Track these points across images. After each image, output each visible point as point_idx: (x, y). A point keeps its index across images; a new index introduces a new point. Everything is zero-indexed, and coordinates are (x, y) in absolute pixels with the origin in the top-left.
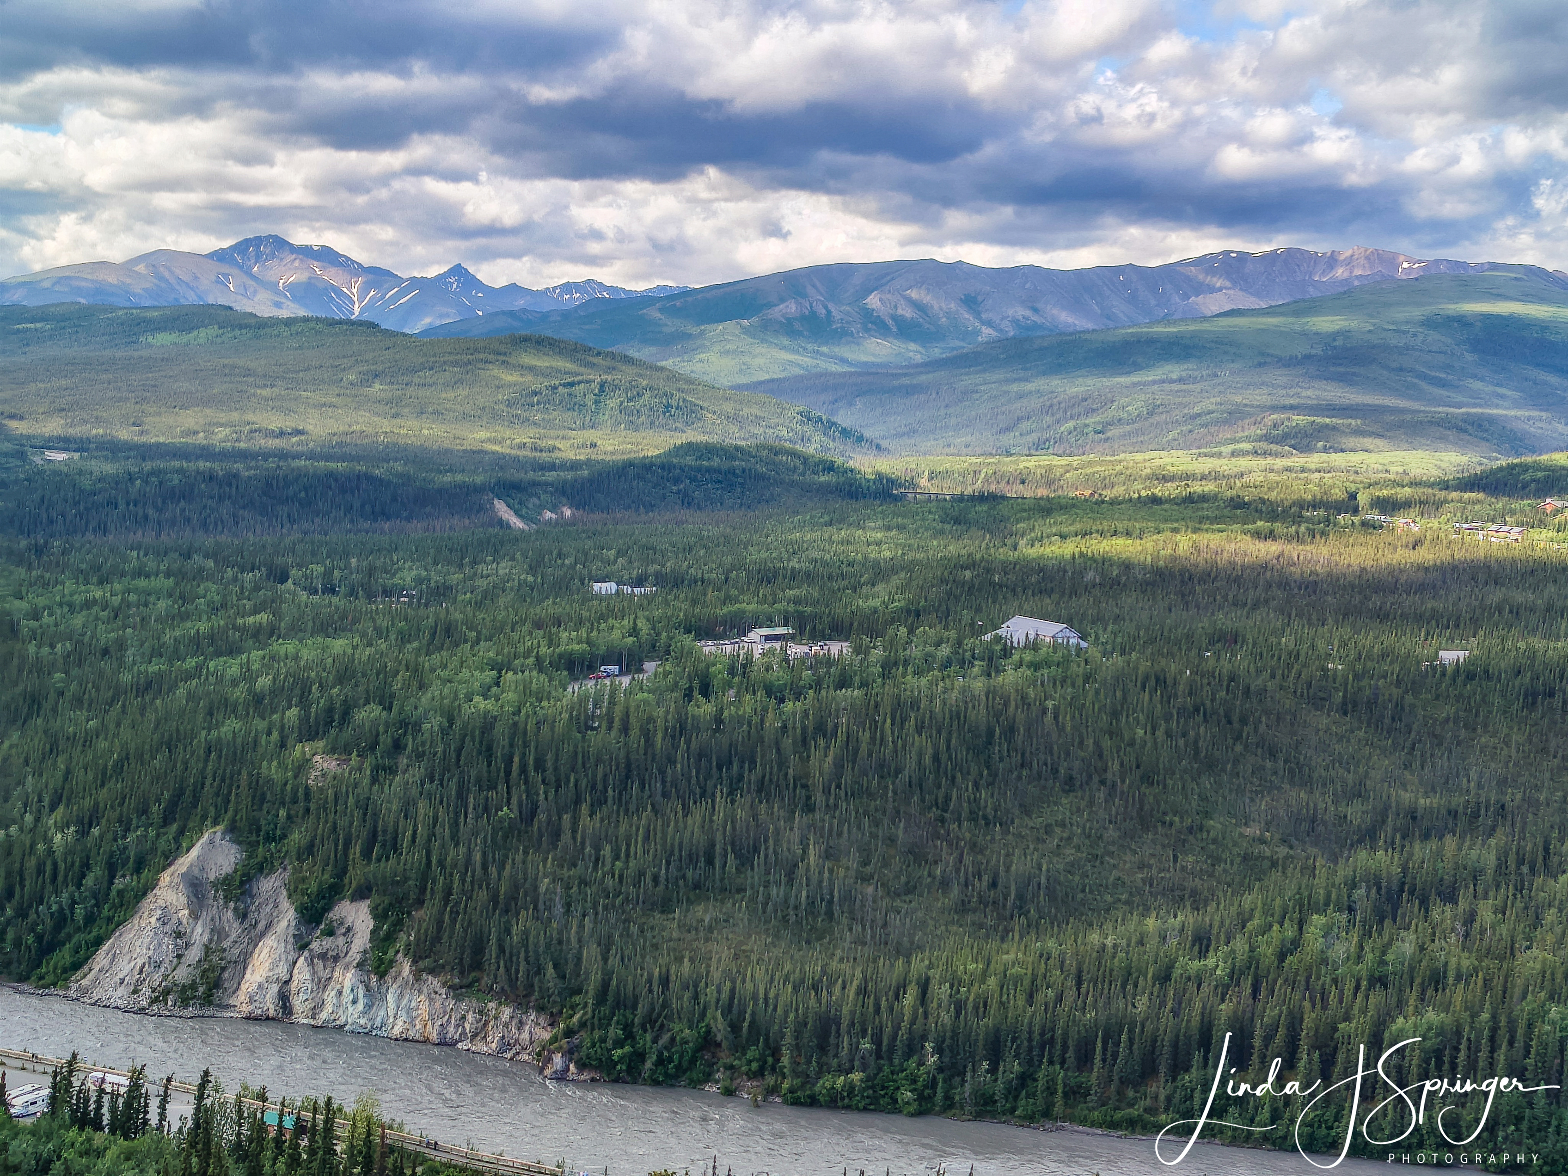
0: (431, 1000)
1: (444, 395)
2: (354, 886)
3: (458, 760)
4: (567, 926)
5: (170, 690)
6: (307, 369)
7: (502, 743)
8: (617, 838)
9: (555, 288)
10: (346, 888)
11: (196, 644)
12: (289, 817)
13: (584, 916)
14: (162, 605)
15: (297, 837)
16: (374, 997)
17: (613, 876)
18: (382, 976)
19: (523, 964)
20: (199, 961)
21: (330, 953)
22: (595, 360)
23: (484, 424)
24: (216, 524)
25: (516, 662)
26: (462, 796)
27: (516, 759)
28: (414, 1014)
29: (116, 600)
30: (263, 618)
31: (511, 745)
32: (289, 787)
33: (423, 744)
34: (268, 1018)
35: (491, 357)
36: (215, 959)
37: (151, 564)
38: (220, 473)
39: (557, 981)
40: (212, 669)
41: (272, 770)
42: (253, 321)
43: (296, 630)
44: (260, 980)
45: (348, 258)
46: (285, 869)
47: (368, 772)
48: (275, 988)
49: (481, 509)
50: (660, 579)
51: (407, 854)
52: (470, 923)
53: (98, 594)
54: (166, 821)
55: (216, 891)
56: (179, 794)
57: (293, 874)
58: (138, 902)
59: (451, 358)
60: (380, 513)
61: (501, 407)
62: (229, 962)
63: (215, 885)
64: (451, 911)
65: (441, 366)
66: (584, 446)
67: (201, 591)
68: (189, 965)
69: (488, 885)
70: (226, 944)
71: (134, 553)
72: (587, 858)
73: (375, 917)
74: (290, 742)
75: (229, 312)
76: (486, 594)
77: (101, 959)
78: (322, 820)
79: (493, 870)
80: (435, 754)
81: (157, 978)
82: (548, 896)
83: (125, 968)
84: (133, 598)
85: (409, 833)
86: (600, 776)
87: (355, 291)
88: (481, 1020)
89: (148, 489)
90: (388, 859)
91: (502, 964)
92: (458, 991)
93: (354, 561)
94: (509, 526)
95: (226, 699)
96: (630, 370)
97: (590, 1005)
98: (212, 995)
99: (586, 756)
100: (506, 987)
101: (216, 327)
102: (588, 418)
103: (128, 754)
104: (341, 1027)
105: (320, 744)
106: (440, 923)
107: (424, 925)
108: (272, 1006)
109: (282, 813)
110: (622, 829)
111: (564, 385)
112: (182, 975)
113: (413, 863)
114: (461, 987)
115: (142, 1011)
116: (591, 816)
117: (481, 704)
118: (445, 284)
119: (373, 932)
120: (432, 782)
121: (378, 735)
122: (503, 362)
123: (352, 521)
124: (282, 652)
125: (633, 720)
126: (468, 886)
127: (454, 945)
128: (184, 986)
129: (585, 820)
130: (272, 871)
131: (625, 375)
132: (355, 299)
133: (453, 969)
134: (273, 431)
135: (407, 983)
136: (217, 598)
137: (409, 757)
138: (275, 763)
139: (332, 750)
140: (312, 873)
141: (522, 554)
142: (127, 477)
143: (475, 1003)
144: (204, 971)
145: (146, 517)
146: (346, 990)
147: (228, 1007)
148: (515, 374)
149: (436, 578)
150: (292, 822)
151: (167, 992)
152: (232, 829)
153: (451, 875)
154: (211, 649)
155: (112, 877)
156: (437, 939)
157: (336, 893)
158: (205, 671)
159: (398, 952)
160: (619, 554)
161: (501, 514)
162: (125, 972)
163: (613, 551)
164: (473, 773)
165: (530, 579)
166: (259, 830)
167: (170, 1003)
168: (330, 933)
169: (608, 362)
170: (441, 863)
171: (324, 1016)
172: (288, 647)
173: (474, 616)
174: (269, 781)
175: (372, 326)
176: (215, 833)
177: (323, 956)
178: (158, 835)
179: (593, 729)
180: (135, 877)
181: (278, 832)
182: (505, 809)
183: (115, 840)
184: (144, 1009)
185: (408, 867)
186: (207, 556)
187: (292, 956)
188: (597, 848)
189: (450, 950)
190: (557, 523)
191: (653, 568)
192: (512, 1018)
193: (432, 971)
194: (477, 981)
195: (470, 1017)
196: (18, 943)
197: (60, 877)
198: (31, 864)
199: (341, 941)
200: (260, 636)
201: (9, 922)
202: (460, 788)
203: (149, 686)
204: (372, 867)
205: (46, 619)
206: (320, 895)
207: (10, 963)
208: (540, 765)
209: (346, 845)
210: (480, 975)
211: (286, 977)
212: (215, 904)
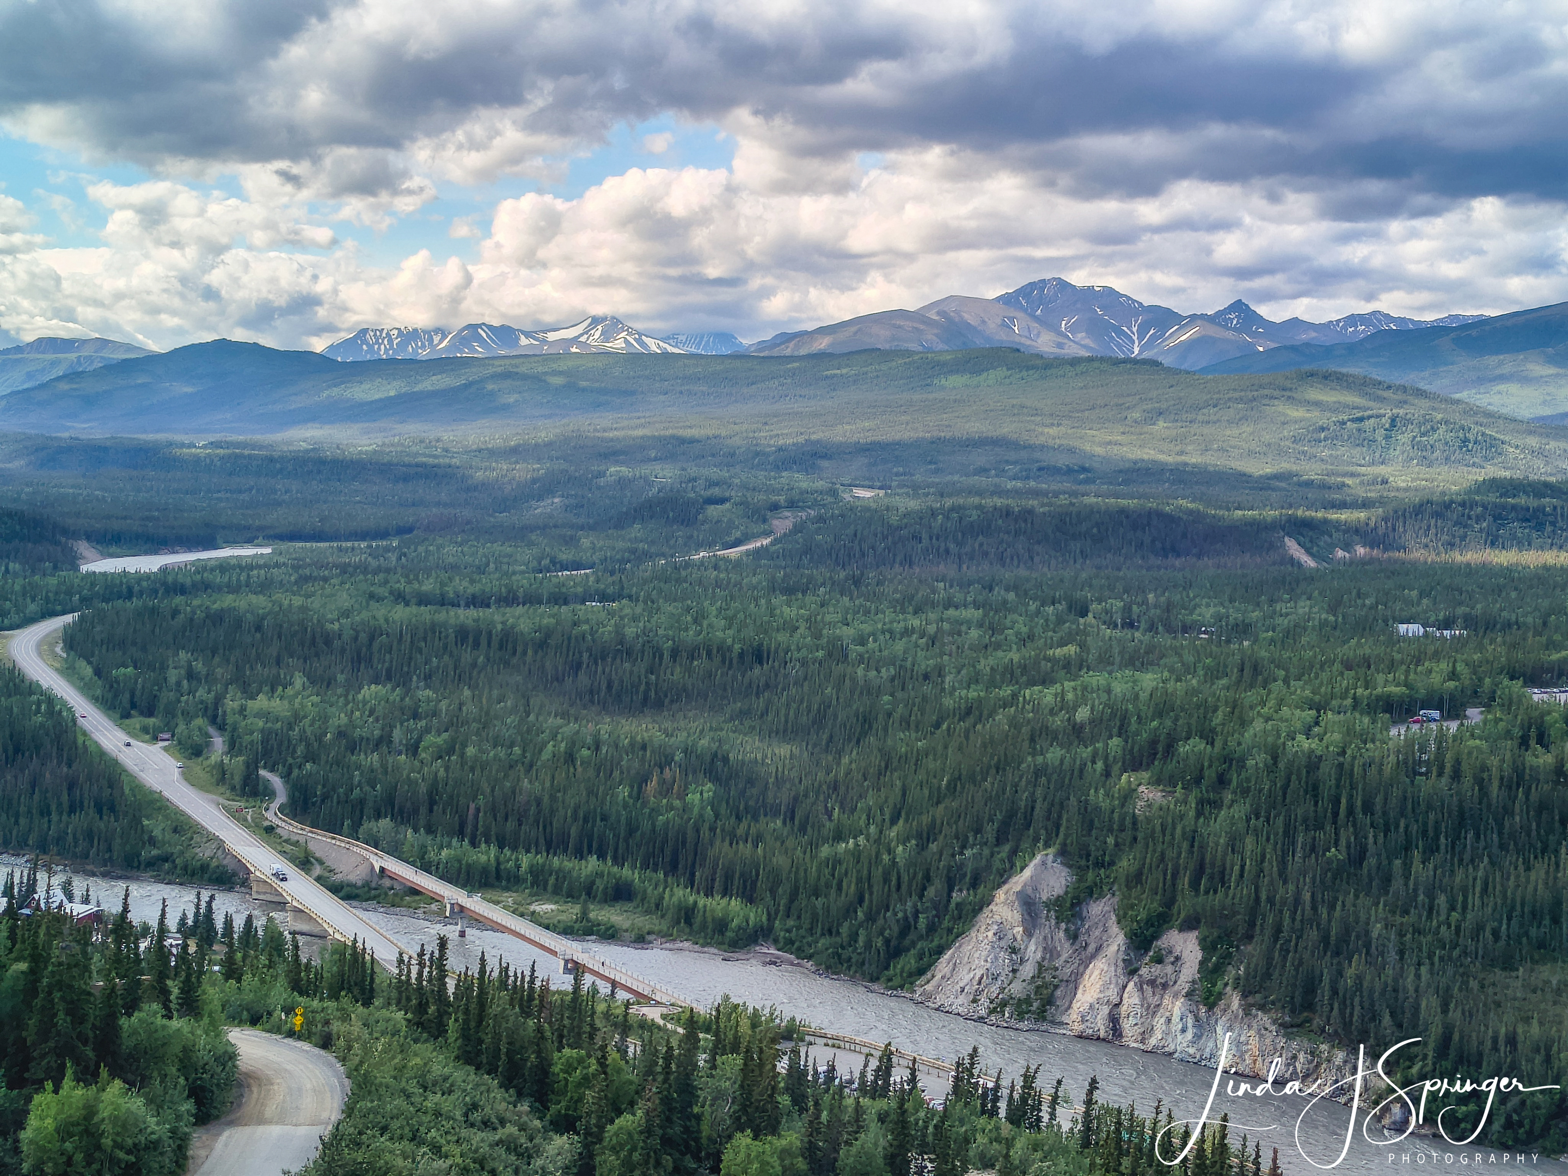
0: (1261, 1036)
1: (1228, 432)
2: (1182, 916)
3: (1285, 798)
4: (1401, 973)
5: (990, 715)
6: (1093, 408)
7: (1328, 783)
8: (1452, 888)
9: (1339, 321)
10: (1174, 918)
11: (1010, 673)
12: (1117, 845)
13: (1419, 964)
14: (974, 633)
15: (1126, 864)
16: (1203, 1028)
17: (1449, 927)
18: (1211, 1007)
19: (1357, 1009)
20: (1033, 977)
21: (1159, 981)
22: (1386, 394)
23: (1269, 460)
24: (1012, 559)
25: (1334, 702)
26: (1289, 833)
27: (1344, 801)
28: (1245, 1048)
29: (932, 629)
30: (1071, 649)
31: (1338, 786)
32: (1116, 816)
33: (1248, 780)
34: (1098, 1038)
35: (1276, 393)
36: (1048, 978)
37: (959, 597)
38: (1016, 509)
39: (1394, 1028)
40: (1028, 698)
41: (1099, 798)
42: (1039, 362)
43: (1105, 661)
44: (1091, 1001)
45: (1129, 298)
46: (1113, 895)
47: (1193, 806)
48: (1106, 1010)
49: (1271, 547)
50: (1469, 622)
51: (1235, 889)
52: (1301, 963)
53: (916, 622)
54: (999, 841)
55: (1049, 911)
56: (1011, 815)
57: (1122, 900)
58: (975, 916)
59: (1236, 395)
60: (1170, 550)
61: (1287, 443)
62: (1062, 981)
63: (1047, 905)
64: (1281, 949)
65: (1225, 403)
66: (1374, 482)
67: (1008, 622)
68: (1024, 981)
69: (1318, 925)
70: (1058, 963)
71: (942, 585)
72: (1420, 906)
73: (1203, 949)
74: (1116, 769)
75: (1017, 355)
76: (1287, 633)
77: (943, 966)
78: (1150, 849)
79: (1324, 912)
80: (1260, 791)
81: (994, 990)
82: (1380, 942)
83: (965, 977)
84: (946, 626)
85: (1237, 868)
86: (1431, 823)
87: (1135, 329)
88: (1312, 1061)
89: (949, 525)
90: (1215, 892)
91: (1336, 1005)
92: (1289, 1029)
93: (1151, 596)
94: (1300, 565)
95: (1047, 727)
96: (1424, 403)
97: (1430, 1057)
98: (1045, 1011)
99: (1416, 803)
100: (1339, 1031)
101: (1005, 369)
102: (1377, 455)
103: (960, 775)
104: (1171, 1054)
105: (1145, 775)
106: (1269, 959)
107: (1254, 960)
108: (1102, 1027)
109: (1111, 840)
110: (1459, 878)
111: (1353, 420)
112: (1017, 989)
113: (1241, 898)
114: (1292, 1026)
115: (981, 1019)
116: (1423, 863)
117: (1305, 744)
118: (1225, 320)
119: (1201, 963)
120: (1257, 818)
121: (1202, 770)
122: (1289, 397)
123: (1143, 558)
124: (1095, 683)
125: (1464, 766)
126: (1297, 924)
127: (1285, 982)
128: (1019, 1000)
129: (1417, 866)
130: (1101, 896)
131: (1417, 409)
132: (1135, 338)
133: (1284, 1007)
134: (1061, 469)
135: (1236, 1017)
136: (1025, 630)
137: (1234, 792)
138: (1102, 791)
139: (1157, 782)
140: (1140, 901)
141: (1320, 594)
142: (930, 512)
143: (1306, 1044)
144: (1038, 987)
145: (947, 551)
146: (1176, 1019)
147: (1061, 1024)
148: (1301, 409)
149: (1235, 615)
150: (1120, 850)
151: (1004, 1004)
152: (1063, 853)
153: (1281, 912)
154: (1025, 678)
155: (951, 890)
156: (1268, 975)
157: (1165, 922)
158: (1021, 699)
159: (1226, 984)
160: (1421, 596)
161: (1291, 552)
162: (965, 981)
163: (1415, 592)
164: (1300, 812)
165: (1332, 618)
166: (1088, 855)
167: (1007, 1015)
168: (1159, 960)
169: (1400, 396)
170: (1271, 900)
171: (1153, 1041)
172: (1096, 679)
173: (1281, 655)
174: (1097, 809)
175: (1154, 363)
176: (1047, 855)
177: (1152, 983)
178: (992, 855)
179: (1421, 774)
180: (971, 892)
181: (1107, 858)
182: (1333, 850)
183: (953, 856)
184: (983, 1018)
185: (1236, 901)
186: (1007, 589)
187: (1122, 979)
188: (1432, 897)
189: (1280, 987)
190: (1352, 562)
191: (1461, 610)
192: (1345, 1062)
193: (1262, 1007)
194: (1308, 1022)
195: (1301, 1057)
196: (868, 945)
197: (904, 887)
198: (878, 873)
199: (1169, 969)
200: (1070, 667)
201: (860, 925)
202: (1287, 825)
203: (970, 711)
204: (1200, 899)
205: (871, 645)
206: (1149, 923)
207: (863, 963)
208: (1368, 807)
209: (1175, 876)
210: (1311, 1015)
211: (1116, 1000)
212: (1047, 924)
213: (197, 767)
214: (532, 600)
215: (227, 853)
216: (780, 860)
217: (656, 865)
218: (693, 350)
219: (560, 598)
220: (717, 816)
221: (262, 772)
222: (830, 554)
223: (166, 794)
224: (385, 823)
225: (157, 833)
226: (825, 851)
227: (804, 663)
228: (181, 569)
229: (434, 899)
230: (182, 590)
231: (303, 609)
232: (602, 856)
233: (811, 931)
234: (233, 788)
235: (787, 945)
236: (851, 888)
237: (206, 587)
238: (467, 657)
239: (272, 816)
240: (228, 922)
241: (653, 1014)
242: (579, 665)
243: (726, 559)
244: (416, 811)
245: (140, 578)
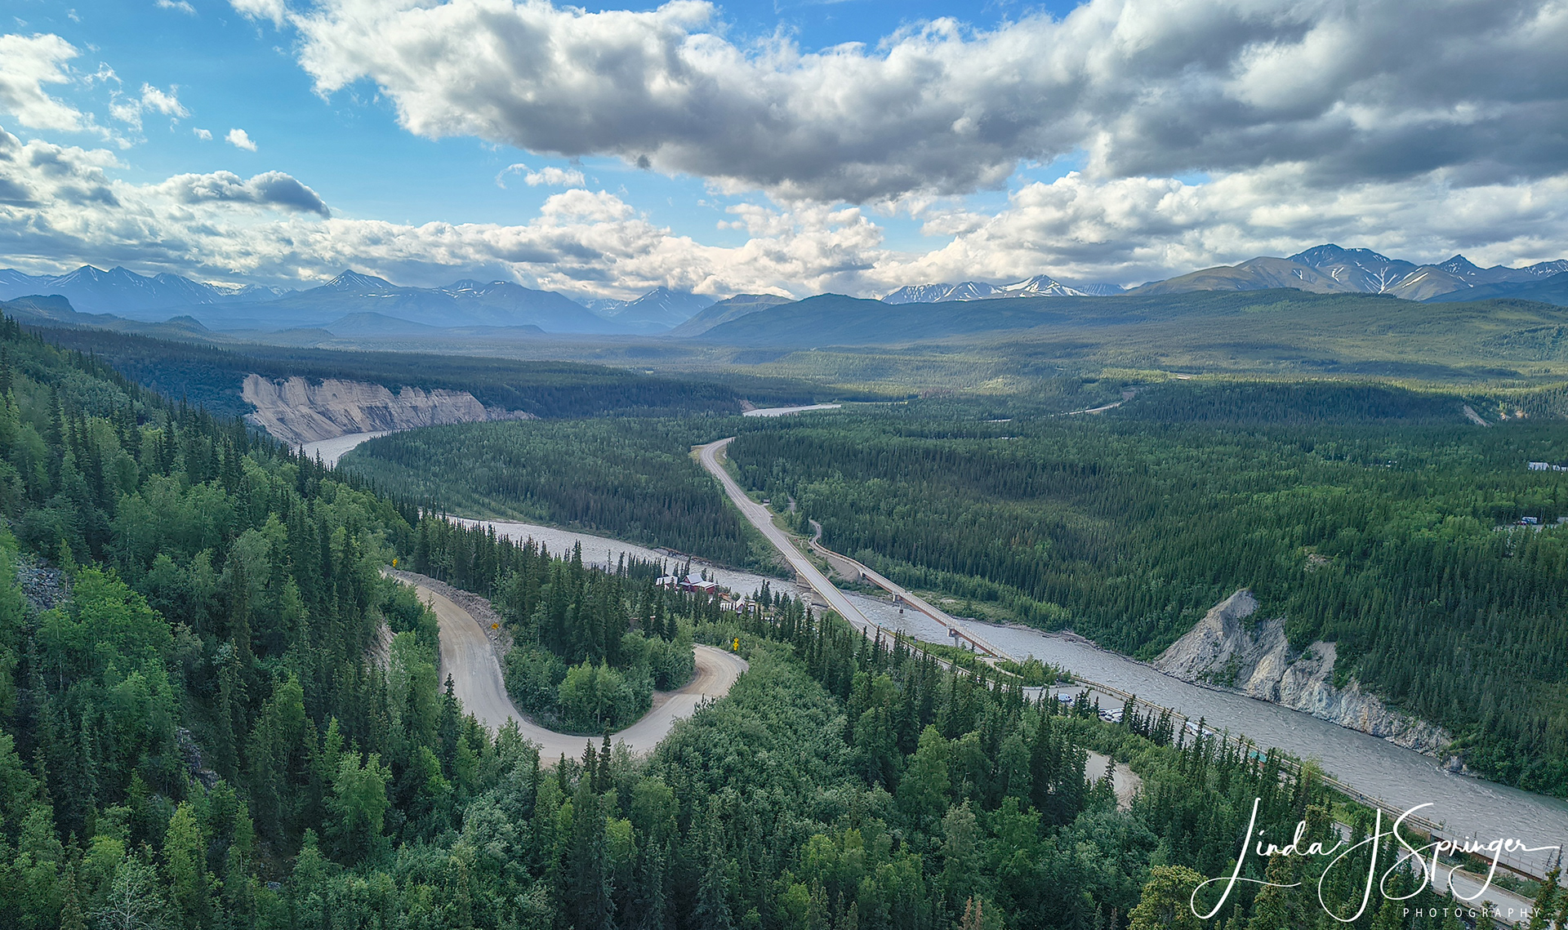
0: (1370, 707)
1: (1437, 339)
2: (1326, 632)
3: (1406, 566)
4: (1471, 678)
6: (1345, 324)
7: (1438, 558)
9: (1532, 267)
10: (1321, 634)
11: (1248, 484)
12: (1289, 588)
13: (1486, 674)
14: (1231, 461)
15: (1292, 599)
16: (1332, 700)
18: (1339, 688)
19: (1436, 696)
20: (1227, 661)
21: (1307, 669)
22: (1554, 314)
24: (1273, 416)
25: (1458, 509)
26: (1405, 588)
27: (1447, 570)
28: (1358, 714)
29: (1205, 457)
30: (1292, 471)
31: (1445, 561)
32: (1291, 570)
33: (1383, 554)
34: (1264, 699)
35: (1474, 314)
36: (1236, 661)
37: (1228, 439)
39: (1460, 711)
40: (1255, 499)
41: (1281, 559)
42: (1312, 296)
43: (1312, 480)
44: (1262, 677)
45: (1380, 256)
46: (1283, 617)
47: (1344, 567)
48: (1271, 684)
49: (1452, 412)
51: (1363, 619)
52: (1401, 666)
53: (1195, 453)
54: (1215, 581)
55: (1241, 623)
56: (1224, 567)
57: (1288, 620)
58: (1194, 623)
59: (1445, 315)
60: (1381, 412)
61: (1479, 346)
62: (1245, 664)
63: (1240, 620)
64: (1389, 658)
65: (1437, 321)
67: (1256, 454)
68: (1221, 662)
69: (1417, 644)
70: (1244, 654)
71: (1220, 431)
72: (1493, 638)
73: (1338, 653)
74: (1296, 544)
75: (1298, 292)
76: (1446, 465)
77: (1171, 650)
78: (1310, 592)
79: (1422, 636)
80: (1390, 561)
81: (1201, 667)
82: (1460, 658)
83: (1184, 657)
84: (1214, 457)
85: (1366, 606)
86: (1509, 587)
87: (1383, 275)
88: (1403, 725)
89: (1234, 395)
90: (1350, 620)
91: (1421, 693)
92: (1389, 706)
93: (1358, 441)
94: (1472, 423)
95: (1260, 517)
97: (1482, 730)
98: (1232, 681)
99: (1500, 573)
100: (1423, 709)
101: (1288, 300)
102: (1545, 353)
103: (1198, 542)
104: (1310, 713)
105: (1314, 548)
106: (1381, 663)
107: (1371, 663)
108: (1268, 693)
109: (1285, 585)
110: (1523, 622)
111: (1529, 331)
112: (1216, 667)
113: (1367, 624)
114: (1392, 704)
115: (1191, 682)
116: (1499, 611)
117: (1427, 533)
118: (1448, 267)
119: (1336, 661)
120: (1386, 577)
121: (1352, 546)
122: (1484, 317)
123: (1361, 417)
124: (1300, 492)
125: (1540, 553)
126: (1403, 643)
127: (1389, 677)
128: (1217, 673)
129: (1494, 613)
130: (1276, 617)
132: (1382, 281)
133: (1387, 692)
135: (1355, 695)
136: (1265, 459)
137: (1372, 561)
138: (1284, 556)
139: (1321, 552)
140: (1300, 622)
141: (1478, 441)
143: (1400, 715)
144: (1229, 667)
145: (1230, 411)
146: (1315, 693)
147: (1242, 689)
148: (1491, 324)
149: (1413, 454)
150: (1291, 591)
151: (1206, 675)
152: (1253, 590)
153: (1392, 635)
154: (1257, 487)
155: (1181, 608)
156: (1378, 672)
157: (1315, 635)
158: (1251, 500)
159: (1351, 675)
160: (1554, 444)
161: (1467, 415)
162: (1184, 659)
163: (1550, 442)
164: (1415, 575)
165: (1481, 457)
166: (1270, 593)
167: (1208, 681)
168: (1309, 657)
170: (1386, 628)
171: (1300, 705)
172: (1305, 489)
173: (1435, 478)
174: (1279, 565)
175: (1392, 297)
176: (1243, 591)
177: (1303, 671)
178: (1209, 589)
179: (1508, 556)
180: (1194, 609)
181: (1282, 596)
182: (1435, 600)
183: (1185, 588)
185: (1363, 626)
186: (1264, 434)
187: (1283, 667)
188: (1502, 633)
189: (1386, 680)
190: (1509, 423)
192: (1425, 728)
193: (1373, 691)
194: (1402, 702)
195: (1396, 722)
196: (1128, 635)
197: (1153, 604)
198: (1139, 595)
199: (1315, 664)
200: (1288, 482)
201: (1125, 623)
202: (1405, 583)
203: (1215, 506)
204: (1339, 624)
205: (1163, 465)
206: (1304, 635)
207: (1123, 645)
208: (1464, 575)
209: (1324, 609)
210: (1404, 698)
211: (1279, 679)
212: (1238, 632)
213: (780, 517)
214: (971, 435)
215: (787, 561)
216: (1082, 585)
217: (1013, 582)
218: (1093, 294)
219: (986, 435)
220: (1050, 557)
221: (811, 521)
222: (1155, 412)
223: (761, 529)
224: (869, 551)
225: (754, 550)
226: (1109, 581)
227: (1120, 474)
228: (792, 415)
229: (889, 592)
230: (788, 426)
231: (845, 437)
232: (983, 576)
233: (1096, 625)
234: (795, 529)
235: (1081, 631)
236: (1121, 603)
237: (802, 424)
238: (928, 465)
239: (813, 545)
240: (777, 596)
241: (990, 662)
242: (989, 471)
243: (1090, 415)
244: (885, 546)
245: (769, 419)
